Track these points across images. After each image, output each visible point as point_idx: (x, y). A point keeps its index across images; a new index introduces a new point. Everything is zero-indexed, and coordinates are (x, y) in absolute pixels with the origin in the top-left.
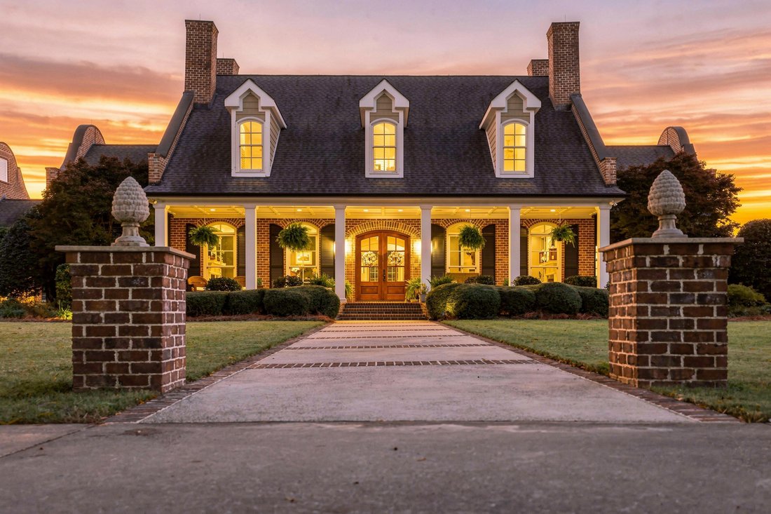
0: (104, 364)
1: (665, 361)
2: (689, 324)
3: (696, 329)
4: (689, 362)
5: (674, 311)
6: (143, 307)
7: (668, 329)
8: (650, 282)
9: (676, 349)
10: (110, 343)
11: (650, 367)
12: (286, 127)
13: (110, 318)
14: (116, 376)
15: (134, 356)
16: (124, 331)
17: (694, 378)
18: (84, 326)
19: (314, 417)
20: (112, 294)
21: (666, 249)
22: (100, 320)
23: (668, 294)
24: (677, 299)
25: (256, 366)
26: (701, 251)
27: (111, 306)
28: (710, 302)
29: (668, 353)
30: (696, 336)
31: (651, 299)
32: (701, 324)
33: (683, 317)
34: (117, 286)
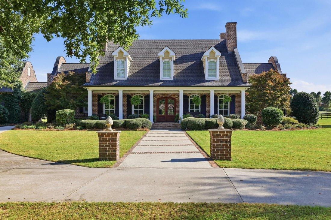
0: (105, 155)
1: (219, 155)
2: (223, 147)
3: (225, 148)
4: (223, 155)
5: (220, 145)
6: (113, 144)
7: (219, 148)
8: (215, 139)
9: (221, 152)
10: (106, 151)
11: (216, 156)
12: (132, 60)
13: (106, 146)
14: (107, 158)
15: (111, 154)
16: (109, 148)
17: (224, 158)
18: (101, 148)
19: (148, 167)
20: (107, 141)
21: (219, 132)
22: (104, 146)
23: (219, 141)
24: (221, 142)
25: (132, 153)
26: (225, 133)
27: (107, 144)
28: (228, 143)
29: (219, 153)
30: (225, 150)
31: (216, 142)
32: (226, 147)
33: (222, 146)
34: (108, 139)
